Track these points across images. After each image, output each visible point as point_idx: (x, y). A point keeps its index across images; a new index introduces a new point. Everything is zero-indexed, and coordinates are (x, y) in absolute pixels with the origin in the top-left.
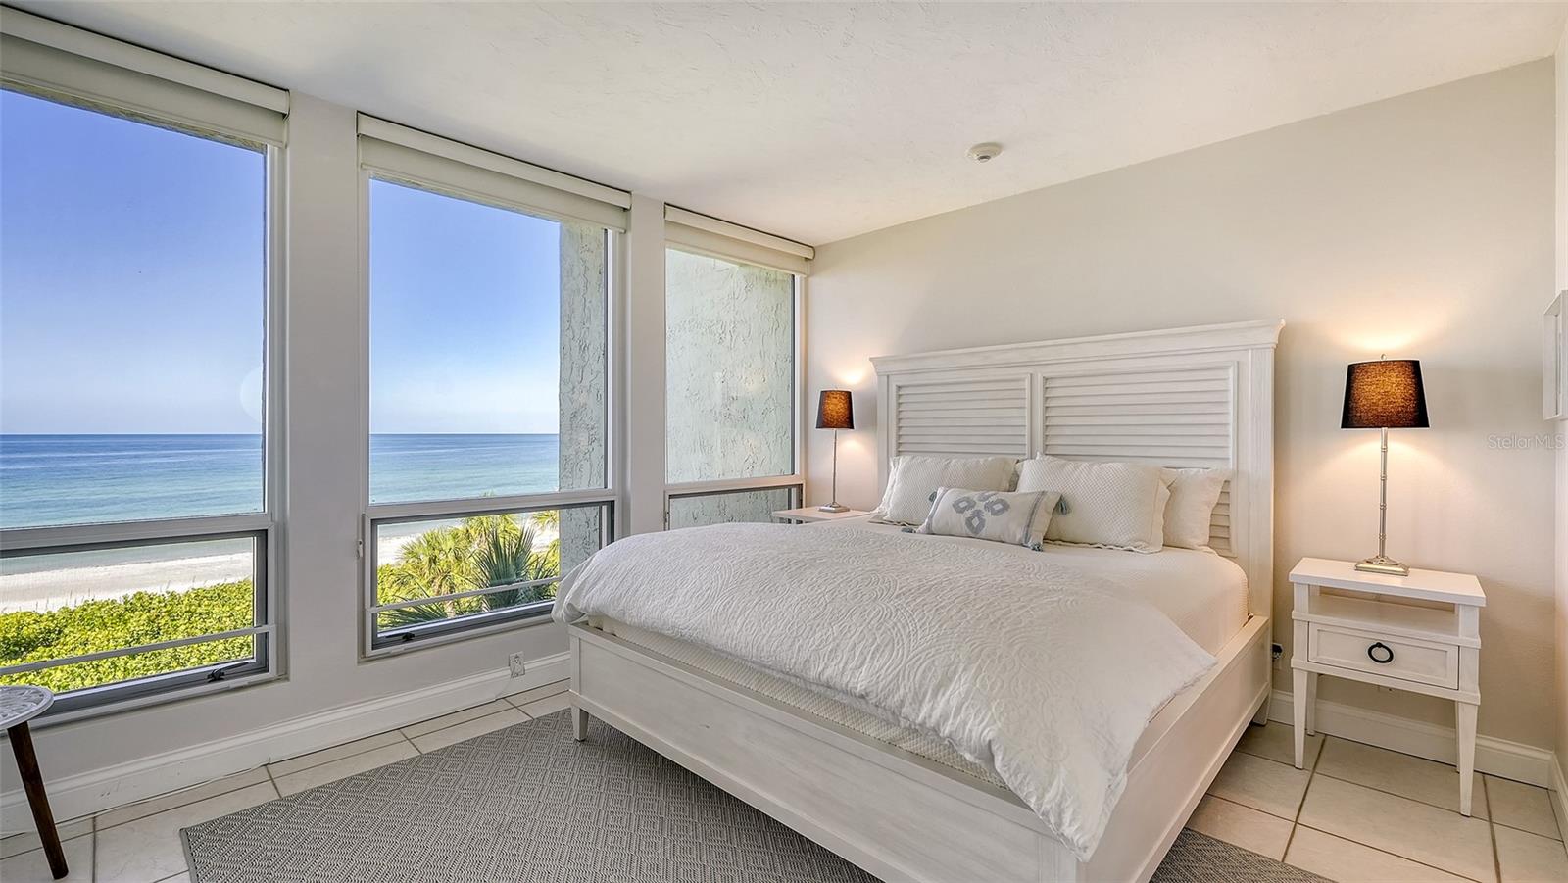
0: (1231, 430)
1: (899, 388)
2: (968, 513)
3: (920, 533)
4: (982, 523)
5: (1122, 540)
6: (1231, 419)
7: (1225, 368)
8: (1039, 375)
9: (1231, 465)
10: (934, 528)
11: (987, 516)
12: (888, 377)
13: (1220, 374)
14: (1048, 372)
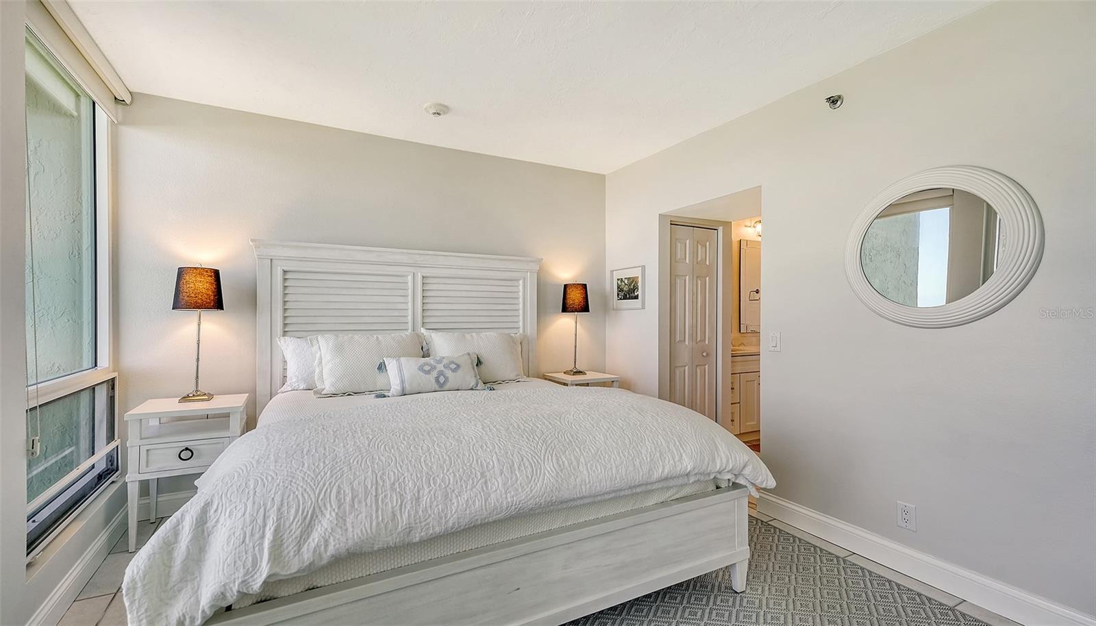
0: (521, 312)
1: (285, 272)
2: (435, 374)
3: (393, 396)
4: (447, 379)
5: (512, 376)
6: (521, 306)
7: (517, 280)
8: (419, 274)
9: (521, 330)
10: (408, 388)
11: (449, 373)
12: (271, 260)
13: (515, 283)
14: (427, 272)
